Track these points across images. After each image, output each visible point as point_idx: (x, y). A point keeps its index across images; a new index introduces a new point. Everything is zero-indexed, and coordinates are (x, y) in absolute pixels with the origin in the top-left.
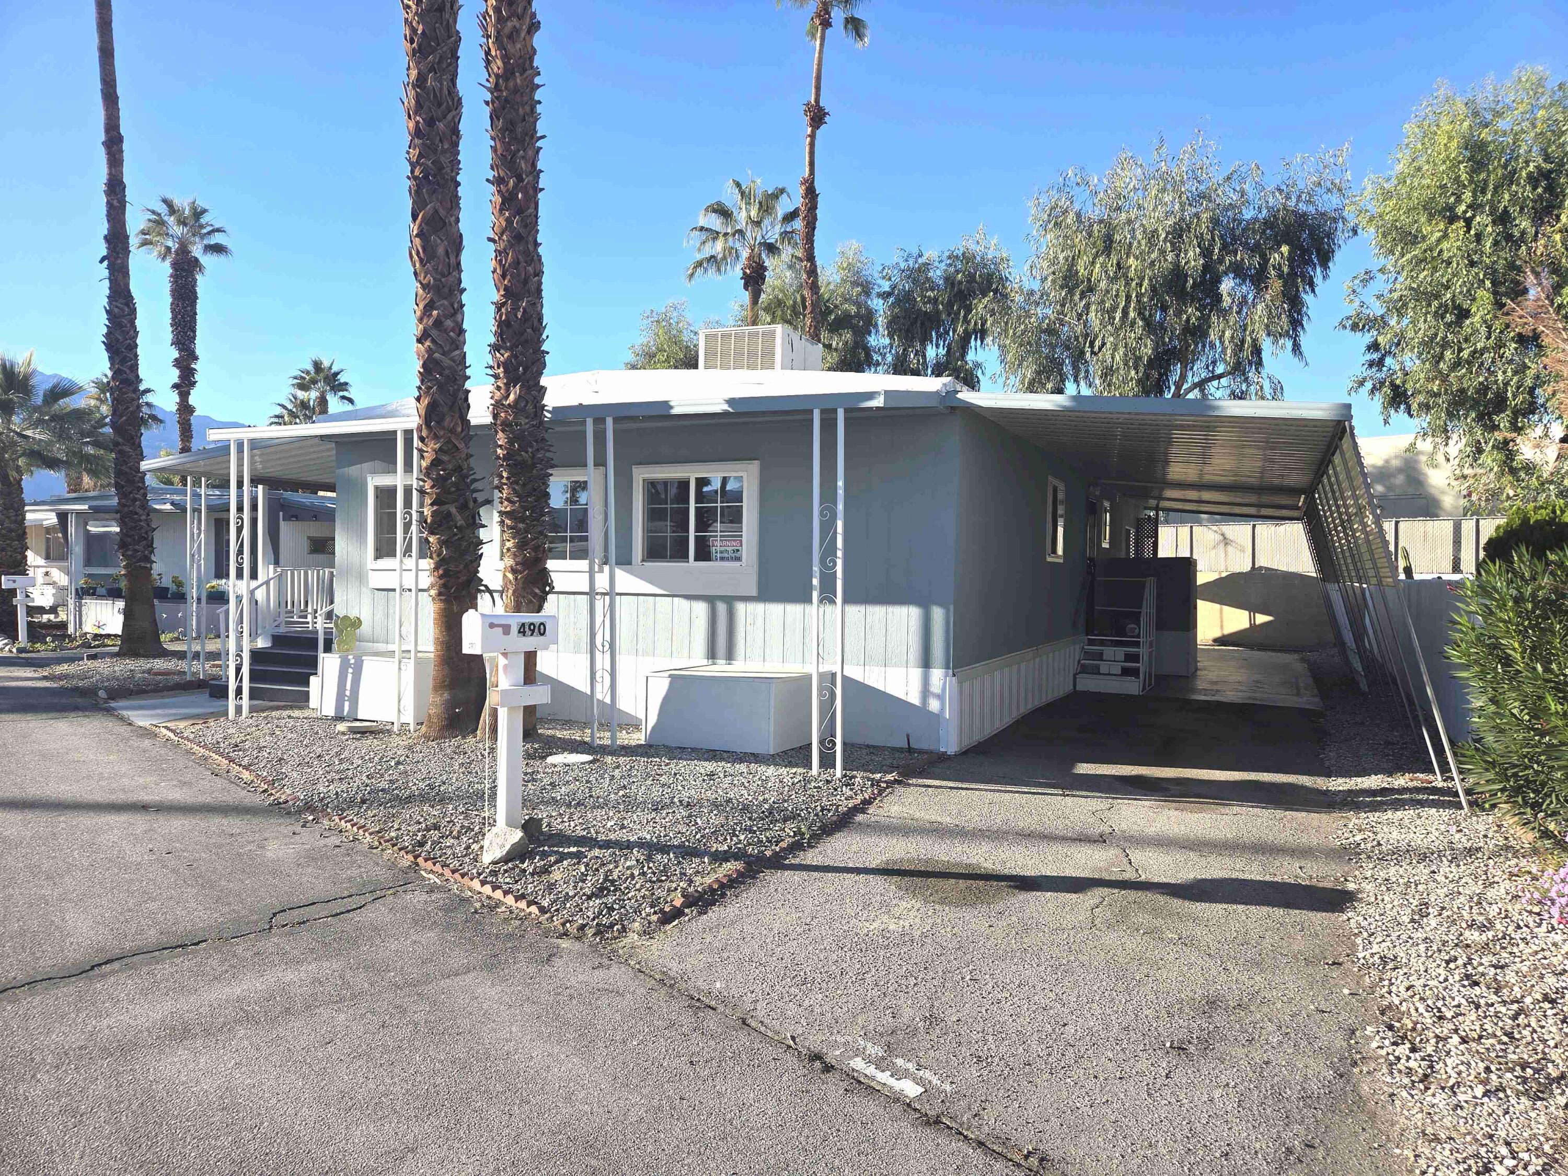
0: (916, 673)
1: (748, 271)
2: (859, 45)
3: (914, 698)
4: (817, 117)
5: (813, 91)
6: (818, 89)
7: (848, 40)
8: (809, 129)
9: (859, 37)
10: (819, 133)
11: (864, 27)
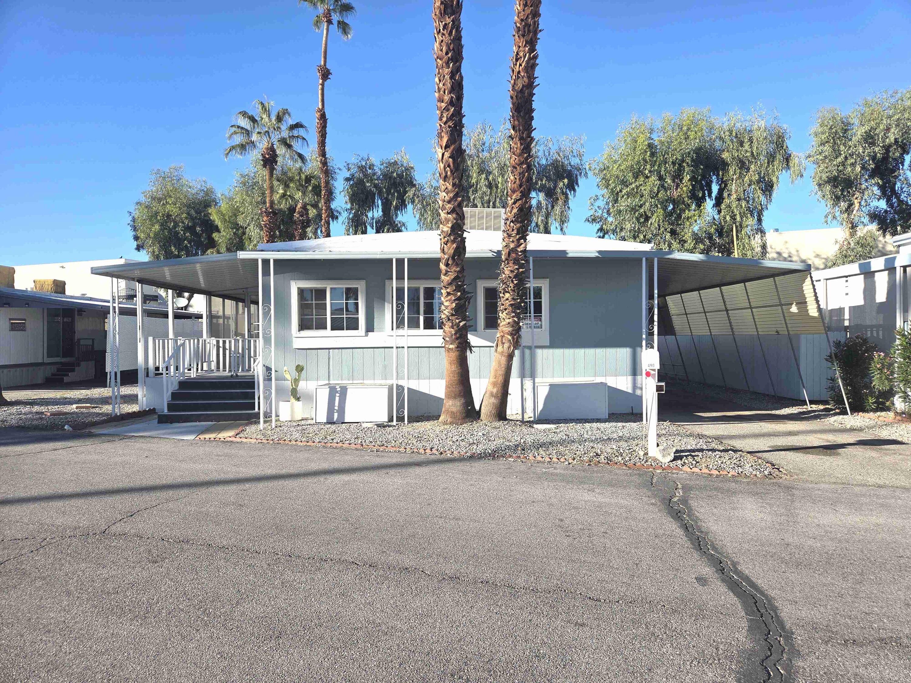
0: (630, 378)
1: (267, 156)
2: (345, 38)
3: (630, 390)
4: (326, 74)
5: (322, 59)
6: (325, 58)
7: (339, 33)
8: (321, 81)
9: (345, 33)
10: (325, 83)
11: (349, 28)
